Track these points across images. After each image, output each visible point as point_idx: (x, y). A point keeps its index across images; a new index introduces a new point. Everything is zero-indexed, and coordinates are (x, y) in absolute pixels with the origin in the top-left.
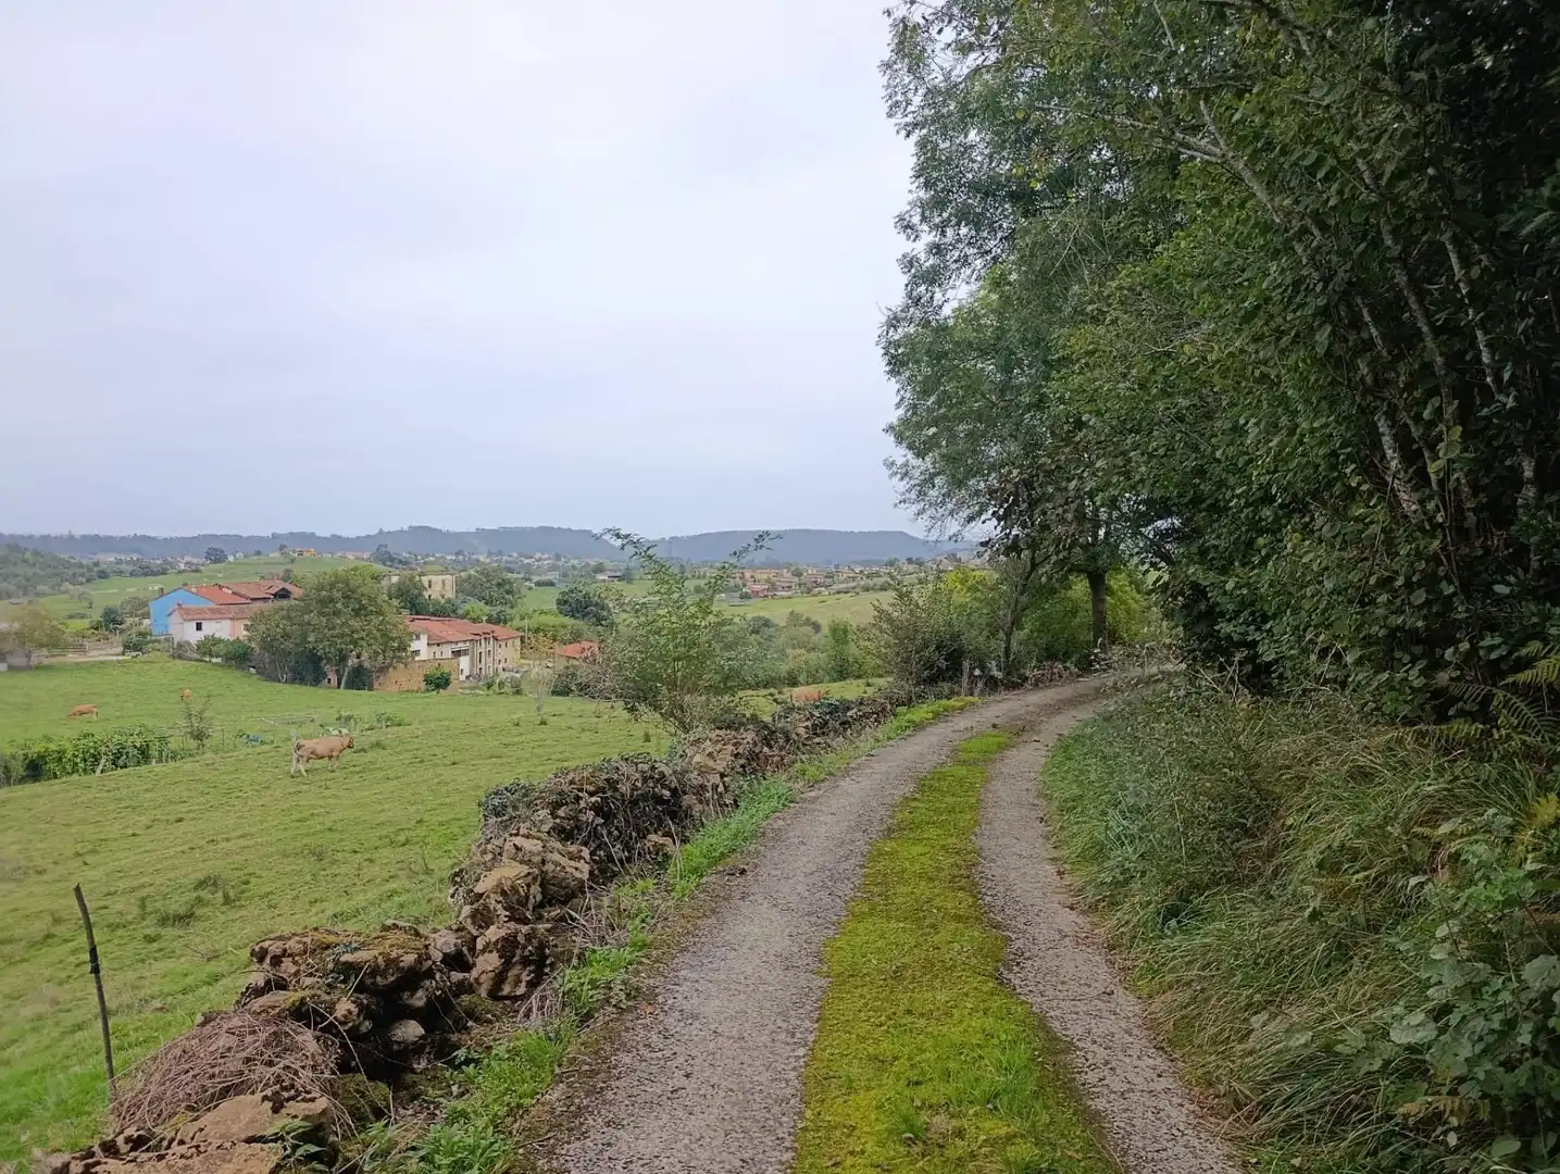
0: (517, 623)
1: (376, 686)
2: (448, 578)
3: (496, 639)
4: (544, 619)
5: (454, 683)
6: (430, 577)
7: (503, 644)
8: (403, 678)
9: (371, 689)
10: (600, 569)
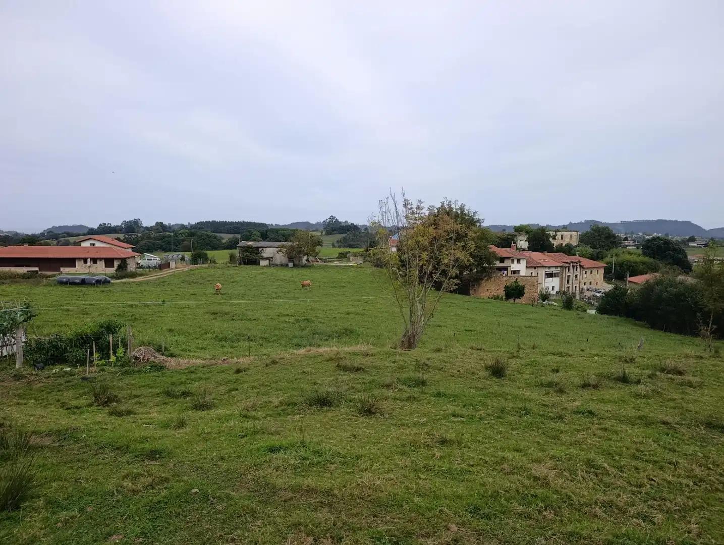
0: (607, 259)
1: (471, 292)
2: (574, 233)
3: (581, 267)
4: (628, 257)
5: (526, 295)
6: (563, 233)
7: (589, 272)
8: (494, 287)
9: (468, 294)
10: (692, 239)
